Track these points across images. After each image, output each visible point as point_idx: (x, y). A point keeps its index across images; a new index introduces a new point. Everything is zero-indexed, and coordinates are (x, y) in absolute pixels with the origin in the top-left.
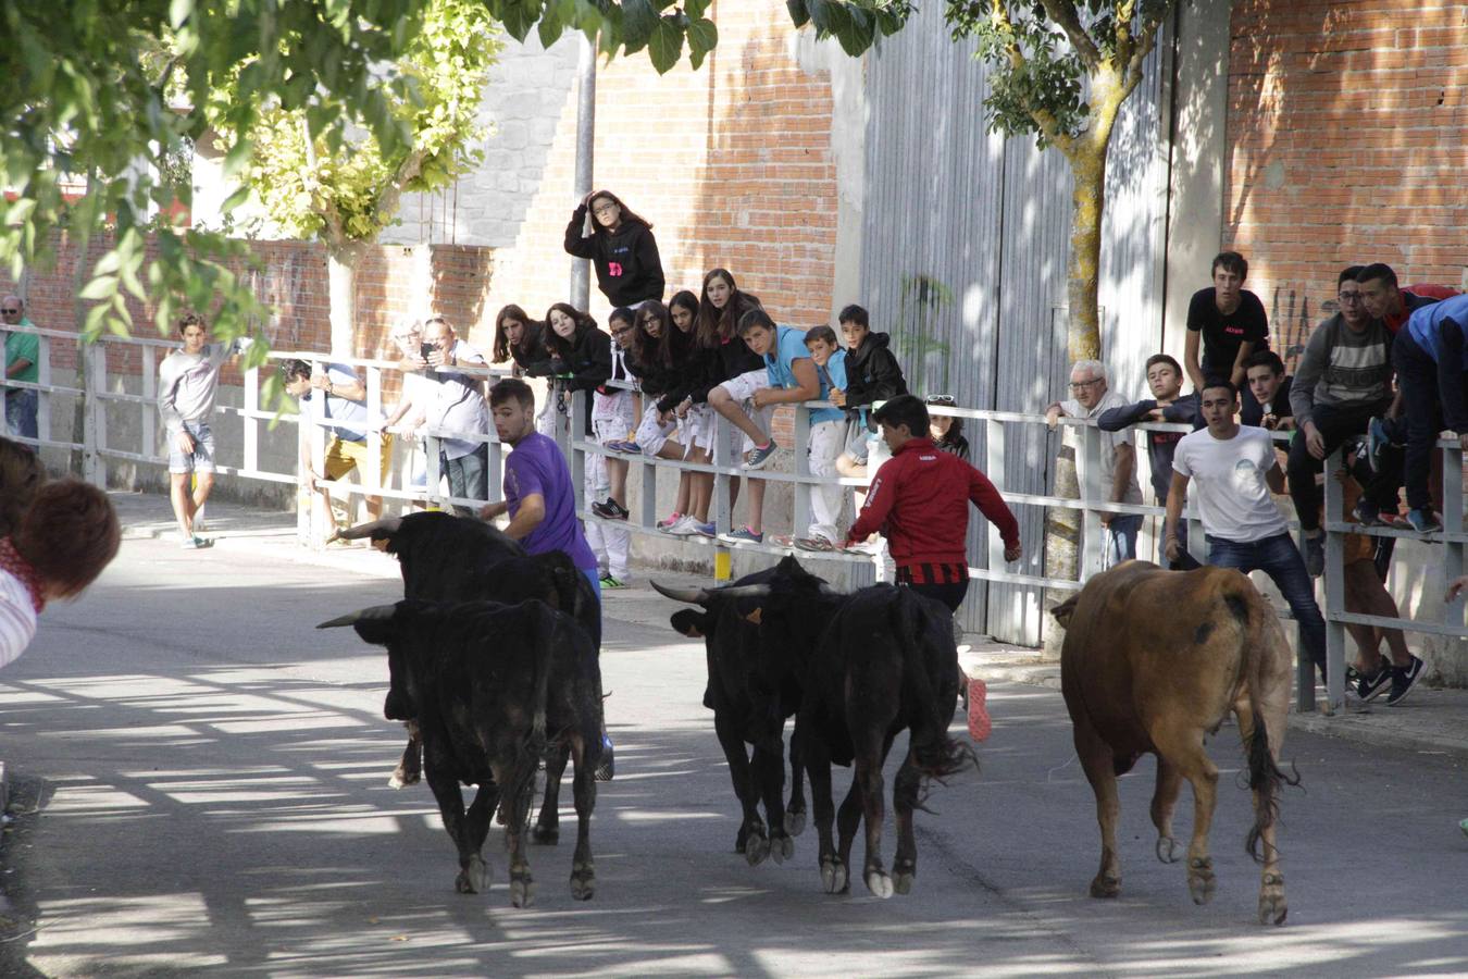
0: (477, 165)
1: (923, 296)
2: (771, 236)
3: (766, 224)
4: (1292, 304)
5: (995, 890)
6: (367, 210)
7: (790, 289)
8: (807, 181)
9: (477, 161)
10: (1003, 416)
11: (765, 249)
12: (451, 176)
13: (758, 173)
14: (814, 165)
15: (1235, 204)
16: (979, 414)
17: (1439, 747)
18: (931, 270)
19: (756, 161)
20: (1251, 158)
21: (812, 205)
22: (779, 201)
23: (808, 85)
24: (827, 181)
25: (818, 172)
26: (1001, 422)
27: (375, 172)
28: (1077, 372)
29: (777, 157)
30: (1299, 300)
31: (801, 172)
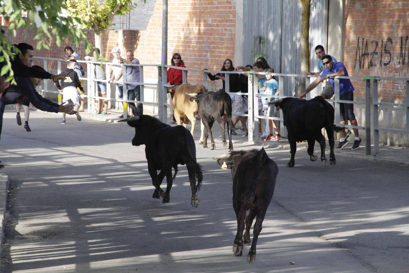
0: (136, 8)
1: (260, 42)
2: (217, 26)
3: (216, 22)
4: (363, 42)
5: (282, 206)
6: (105, 20)
7: (223, 40)
8: (227, 10)
9: (135, 6)
11: (216, 29)
12: (128, 11)
13: (214, 8)
14: (229, 5)
15: (347, 14)
16: (276, 74)
17: (405, 164)
18: (262, 34)
19: (213, 5)
20: (351, 1)
21: (229, 17)
22: (220, 16)
24: (233, 10)
25: (230, 8)
26: (282, 76)
27: (107, 10)
29: (219, 3)
30: (365, 40)
31: (226, 7)
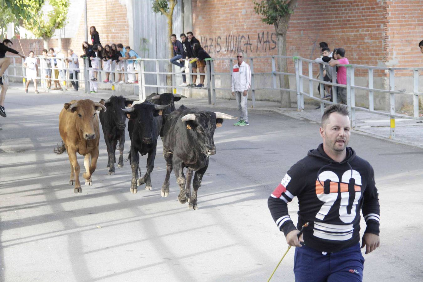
1: (144, 41)
2: (118, 33)
3: (117, 31)
4: (204, 40)
6: (50, 32)
9: (68, 23)
12: (63, 26)
13: (115, 23)
15: (194, 23)
16: (154, 60)
18: (145, 37)
19: (115, 21)
20: (196, 15)
21: (124, 27)
22: (119, 27)
23: (122, 7)
24: (127, 23)
25: (125, 22)
26: (158, 61)
27: (51, 26)
29: (118, 20)
30: (205, 38)
31: (122, 22)
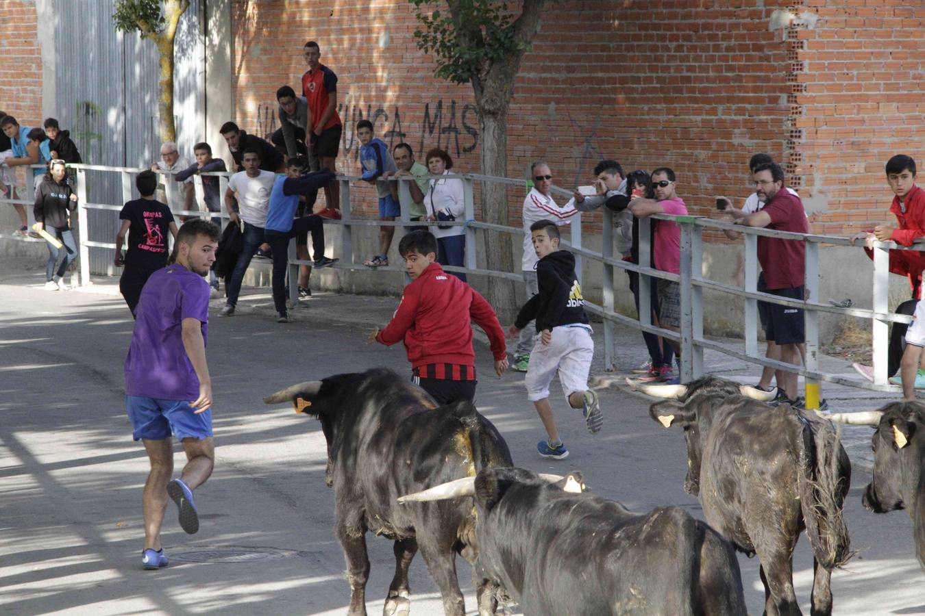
1: (87, 112)
2: (10, 84)
3: (7, 77)
4: (267, 113)
7: (20, 109)
8: (26, 56)
10: (130, 170)
11: (7, 90)
14: (29, 48)
15: (237, 65)
16: (118, 169)
17: (342, 322)
18: (91, 99)
20: (244, 43)
21: (29, 68)
22: (13, 66)
23: (24, 8)
24: (36, 56)
25: (32, 52)
26: (129, 173)
28: (163, 148)
29: (11, 44)
30: (270, 111)
31: (23, 52)
